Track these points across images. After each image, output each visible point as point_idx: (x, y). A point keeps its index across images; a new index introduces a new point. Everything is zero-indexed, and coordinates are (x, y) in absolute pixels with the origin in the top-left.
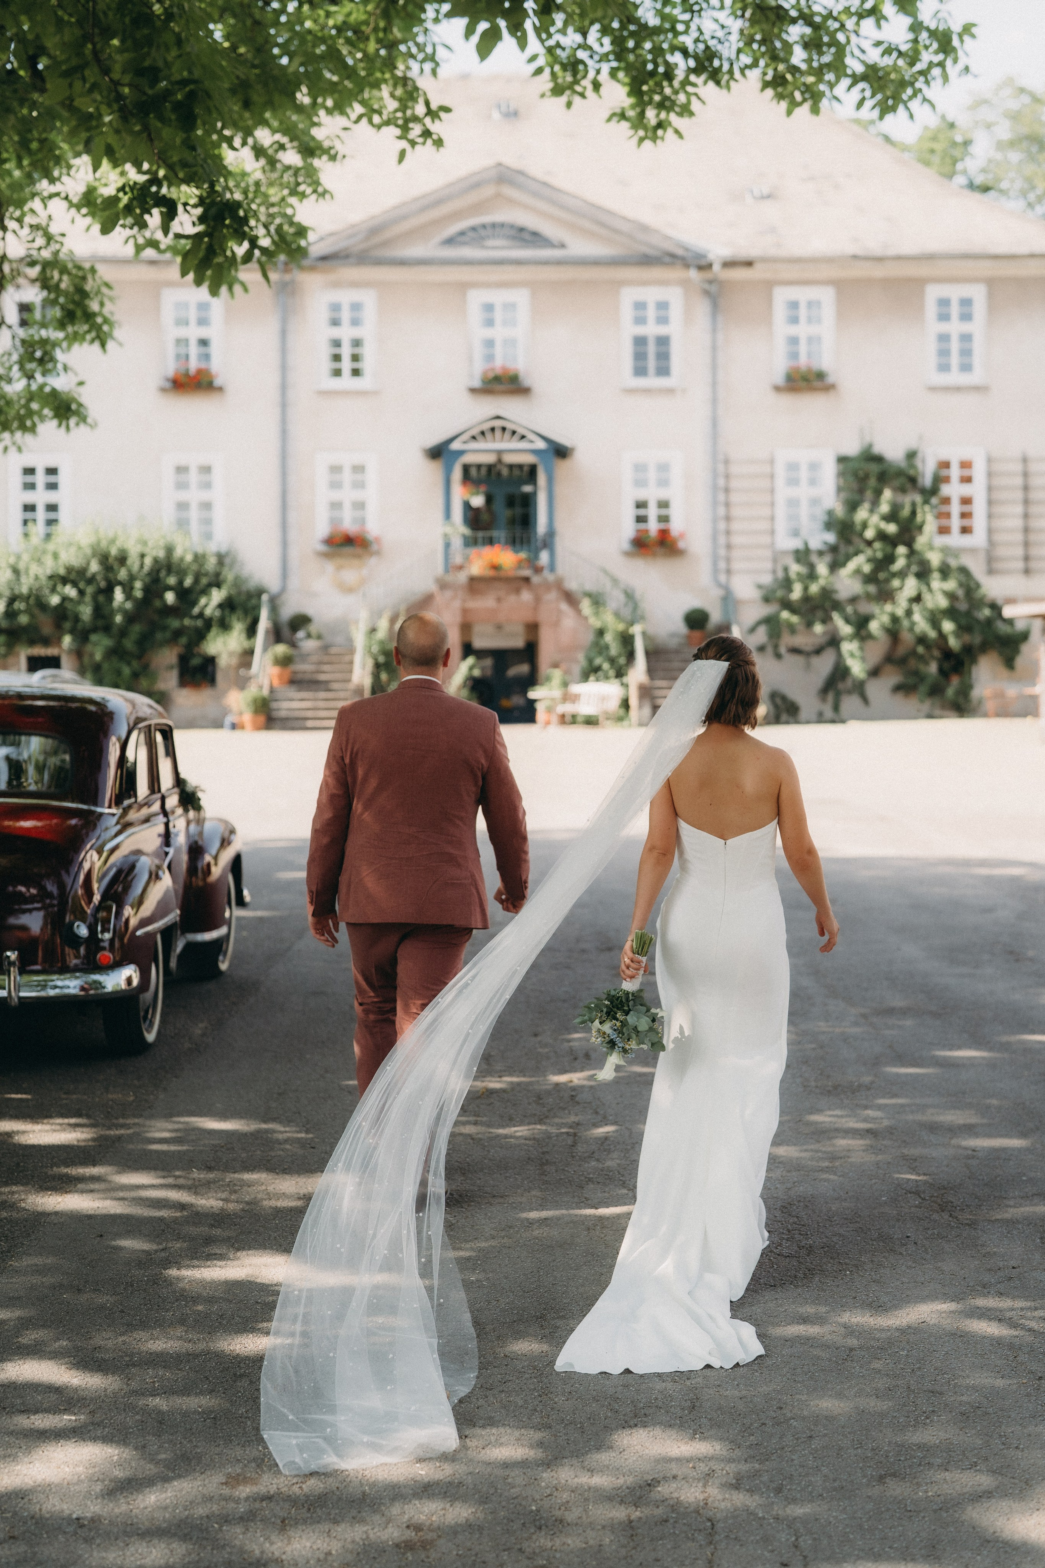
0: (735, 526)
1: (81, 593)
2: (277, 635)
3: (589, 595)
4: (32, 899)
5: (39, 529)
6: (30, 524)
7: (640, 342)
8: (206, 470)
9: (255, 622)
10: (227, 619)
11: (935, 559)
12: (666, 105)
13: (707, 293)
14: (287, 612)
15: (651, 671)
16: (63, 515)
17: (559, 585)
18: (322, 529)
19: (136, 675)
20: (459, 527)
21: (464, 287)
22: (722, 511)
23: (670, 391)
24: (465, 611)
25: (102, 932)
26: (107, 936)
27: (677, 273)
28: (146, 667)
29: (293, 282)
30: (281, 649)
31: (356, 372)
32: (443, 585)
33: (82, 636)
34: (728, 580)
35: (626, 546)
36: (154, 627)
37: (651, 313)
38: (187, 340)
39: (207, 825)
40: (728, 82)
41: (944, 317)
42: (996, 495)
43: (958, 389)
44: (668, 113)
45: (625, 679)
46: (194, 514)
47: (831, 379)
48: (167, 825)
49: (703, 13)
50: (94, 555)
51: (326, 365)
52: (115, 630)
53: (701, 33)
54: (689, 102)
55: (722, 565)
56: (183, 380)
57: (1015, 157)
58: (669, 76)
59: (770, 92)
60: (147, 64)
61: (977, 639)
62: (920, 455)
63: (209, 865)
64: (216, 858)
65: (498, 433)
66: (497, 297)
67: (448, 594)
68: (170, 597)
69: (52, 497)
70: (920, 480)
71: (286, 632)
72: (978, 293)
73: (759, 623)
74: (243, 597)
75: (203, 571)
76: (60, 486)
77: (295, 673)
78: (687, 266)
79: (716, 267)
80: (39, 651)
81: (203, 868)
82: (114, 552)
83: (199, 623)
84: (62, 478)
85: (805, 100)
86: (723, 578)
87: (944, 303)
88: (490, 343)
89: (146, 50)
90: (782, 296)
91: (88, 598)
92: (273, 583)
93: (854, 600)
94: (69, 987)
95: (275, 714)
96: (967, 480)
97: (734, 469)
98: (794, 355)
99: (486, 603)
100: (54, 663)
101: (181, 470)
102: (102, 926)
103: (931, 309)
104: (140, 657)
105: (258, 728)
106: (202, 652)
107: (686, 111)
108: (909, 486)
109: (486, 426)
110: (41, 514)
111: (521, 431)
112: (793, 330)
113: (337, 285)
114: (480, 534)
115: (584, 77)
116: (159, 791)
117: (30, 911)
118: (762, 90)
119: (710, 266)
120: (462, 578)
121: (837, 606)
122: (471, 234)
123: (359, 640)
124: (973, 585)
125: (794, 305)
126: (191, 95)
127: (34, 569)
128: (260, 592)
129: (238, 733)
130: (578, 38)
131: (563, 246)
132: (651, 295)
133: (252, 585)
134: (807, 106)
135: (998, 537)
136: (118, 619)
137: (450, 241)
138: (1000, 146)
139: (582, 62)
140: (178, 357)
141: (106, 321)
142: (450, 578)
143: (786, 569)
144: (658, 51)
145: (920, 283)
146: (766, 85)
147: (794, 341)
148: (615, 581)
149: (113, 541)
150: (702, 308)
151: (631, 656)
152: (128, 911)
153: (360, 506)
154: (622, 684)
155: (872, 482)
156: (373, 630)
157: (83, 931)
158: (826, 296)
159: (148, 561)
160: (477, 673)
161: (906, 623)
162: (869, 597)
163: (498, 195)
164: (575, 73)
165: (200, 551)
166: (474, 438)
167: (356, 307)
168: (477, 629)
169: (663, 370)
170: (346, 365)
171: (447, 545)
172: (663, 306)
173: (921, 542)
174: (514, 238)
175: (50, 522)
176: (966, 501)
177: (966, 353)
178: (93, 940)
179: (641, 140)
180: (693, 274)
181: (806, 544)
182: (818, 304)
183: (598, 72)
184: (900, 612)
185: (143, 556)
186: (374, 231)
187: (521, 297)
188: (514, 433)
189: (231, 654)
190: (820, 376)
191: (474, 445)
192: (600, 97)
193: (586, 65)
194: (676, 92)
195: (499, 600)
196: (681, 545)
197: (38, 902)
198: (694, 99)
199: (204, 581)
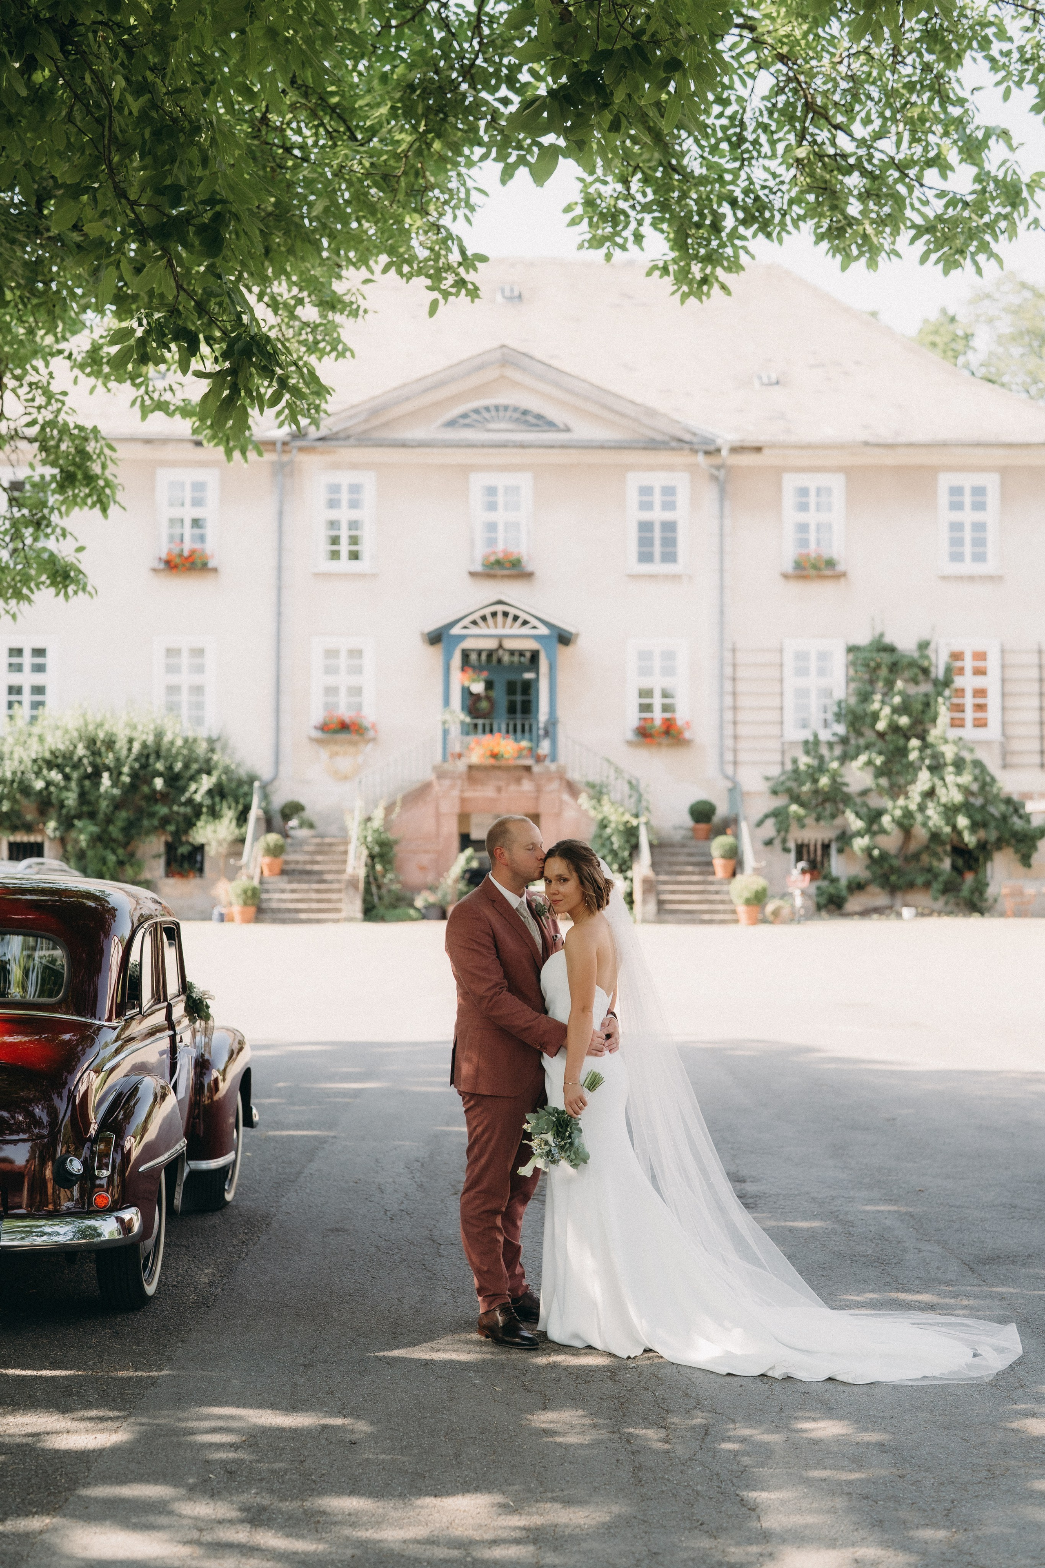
0: (742, 716)
1: (67, 778)
2: (269, 825)
3: (591, 786)
4: (17, 1129)
5: (23, 712)
6: (16, 706)
7: (645, 527)
8: (199, 652)
9: (247, 809)
10: (217, 808)
11: (949, 752)
12: (711, 259)
13: (714, 478)
14: (279, 801)
15: (654, 865)
16: (49, 697)
17: (561, 775)
18: (317, 716)
19: (121, 863)
20: (458, 715)
21: (466, 469)
22: (728, 700)
23: (676, 577)
24: (463, 800)
25: (100, 1168)
26: (106, 1173)
27: (682, 459)
28: (132, 855)
29: (291, 462)
30: (273, 838)
31: (354, 556)
32: (441, 775)
33: (67, 823)
34: (735, 773)
35: (630, 735)
36: (141, 813)
37: (657, 498)
38: (182, 521)
39: (216, 1035)
40: (779, 233)
41: (956, 506)
42: (1009, 688)
43: (971, 578)
44: (714, 268)
45: (629, 874)
46: (185, 697)
47: (841, 568)
48: (173, 1038)
49: (754, 162)
50: (81, 739)
51: (324, 547)
52: (101, 816)
53: (752, 183)
54: (736, 256)
55: (729, 756)
56: (178, 560)
57: (1016, 351)
58: (716, 228)
59: (825, 245)
60: (168, 182)
61: (993, 835)
62: (932, 646)
63: (216, 1080)
64: (224, 1072)
65: (500, 617)
66: (500, 480)
67: (447, 782)
68: (159, 783)
69: (38, 679)
70: (933, 670)
71: (278, 820)
72: (991, 482)
73: (767, 816)
74: (234, 785)
75: (194, 756)
76: (48, 668)
77: (286, 862)
78: (695, 451)
79: (724, 452)
80: (21, 837)
81: (209, 1084)
82: (101, 735)
83: (188, 810)
84: (50, 660)
85: (861, 254)
86: (730, 770)
87: (956, 491)
88: (492, 527)
89: (167, 167)
90: (791, 482)
91: (73, 785)
92: (265, 771)
93: (864, 793)
94: (58, 1234)
95: (264, 905)
96: (980, 672)
97: (741, 658)
98: (804, 543)
99: (486, 792)
100: (36, 850)
101: (172, 652)
102: (99, 1161)
103: (943, 498)
104: (126, 845)
105: (247, 921)
106: (191, 840)
107: (734, 266)
108: (921, 677)
109: (487, 611)
110: (27, 697)
111: (523, 616)
112: (802, 517)
113: (336, 466)
114: (480, 722)
115: (625, 228)
116: (165, 1000)
117: (15, 1142)
118: (816, 243)
119: (718, 450)
120: (461, 766)
121: (847, 799)
122: (475, 416)
123: (354, 830)
124: (988, 779)
125: (803, 492)
126: (218, 218)
127: (19, 752)
128: (251, 780)
129: (226, 926)
130: (619, 187)
131: (568, 430)
132: (657, 480)
133: (242, 773)
134: (863, 260)
135: (1012, 731)
136: (104, 804)
137: (451, 424)
138: (1000, 340)
139: (623, 212)
140: (171, 538)
141: (108, 484)
142: (448, 766)
143: (795, 761)
144: (704, 202)
145: (933, 471)
146: (820, 238)
147: (803, 528)
148: (618, 771)
149: (100, 725)
150: (710, 493)
151: (635, 848)
152: (129, 1143)
153: (356, 691)
154: (626, 878)
155: (884, 672)
156: (369, 819)
157: (76, 1166)
158: (836, 483)
159: (136, 747)
160: (475, 864)
161: (919, 817)
162: (880, 791)
163: (503, 377)
164: (615, 225)
165: (190, 734)
166: (474, 623)
167: (355, 489)
168: (475, 820)
169: (670, 557)
170: (344, 547)
171: (446, 732)
172: (669, 491)
173: (934, 734)
174: (517, 420)
175: (36, 705)
176: (980, 693)
177: (980, 542)
178: (88, 1177)
179: (684, 297)
180: (701, 458)
181: (816, 736)
182: (829, 491)
183: (640, 223)
184: (913, 807)
185: (131, 741)
186: (375, 412)
187: (524, 481)
188: (516, 618)
189: (220, 843)
190: (830, 564)
191: (474, 630)
192: (642, 249)
193: (627, 216)
194: (722, 245)
195: (499, 790)
196: (687, 735)
197: (24, 1132)
198: (742, 253)
199: (195, 766)
